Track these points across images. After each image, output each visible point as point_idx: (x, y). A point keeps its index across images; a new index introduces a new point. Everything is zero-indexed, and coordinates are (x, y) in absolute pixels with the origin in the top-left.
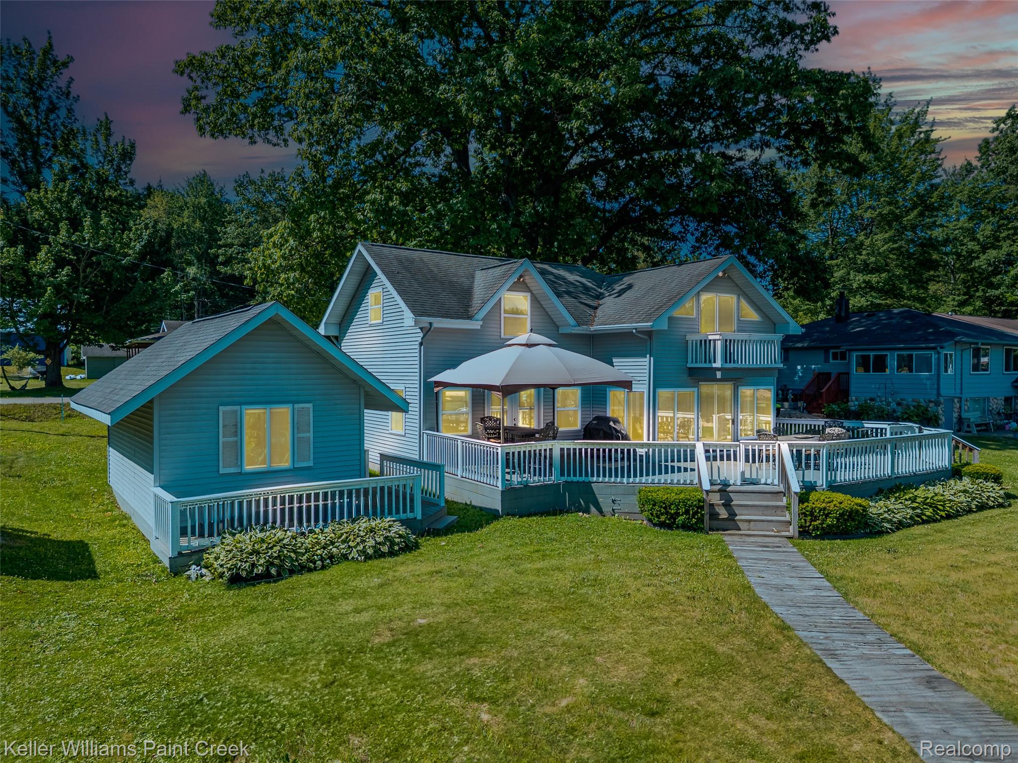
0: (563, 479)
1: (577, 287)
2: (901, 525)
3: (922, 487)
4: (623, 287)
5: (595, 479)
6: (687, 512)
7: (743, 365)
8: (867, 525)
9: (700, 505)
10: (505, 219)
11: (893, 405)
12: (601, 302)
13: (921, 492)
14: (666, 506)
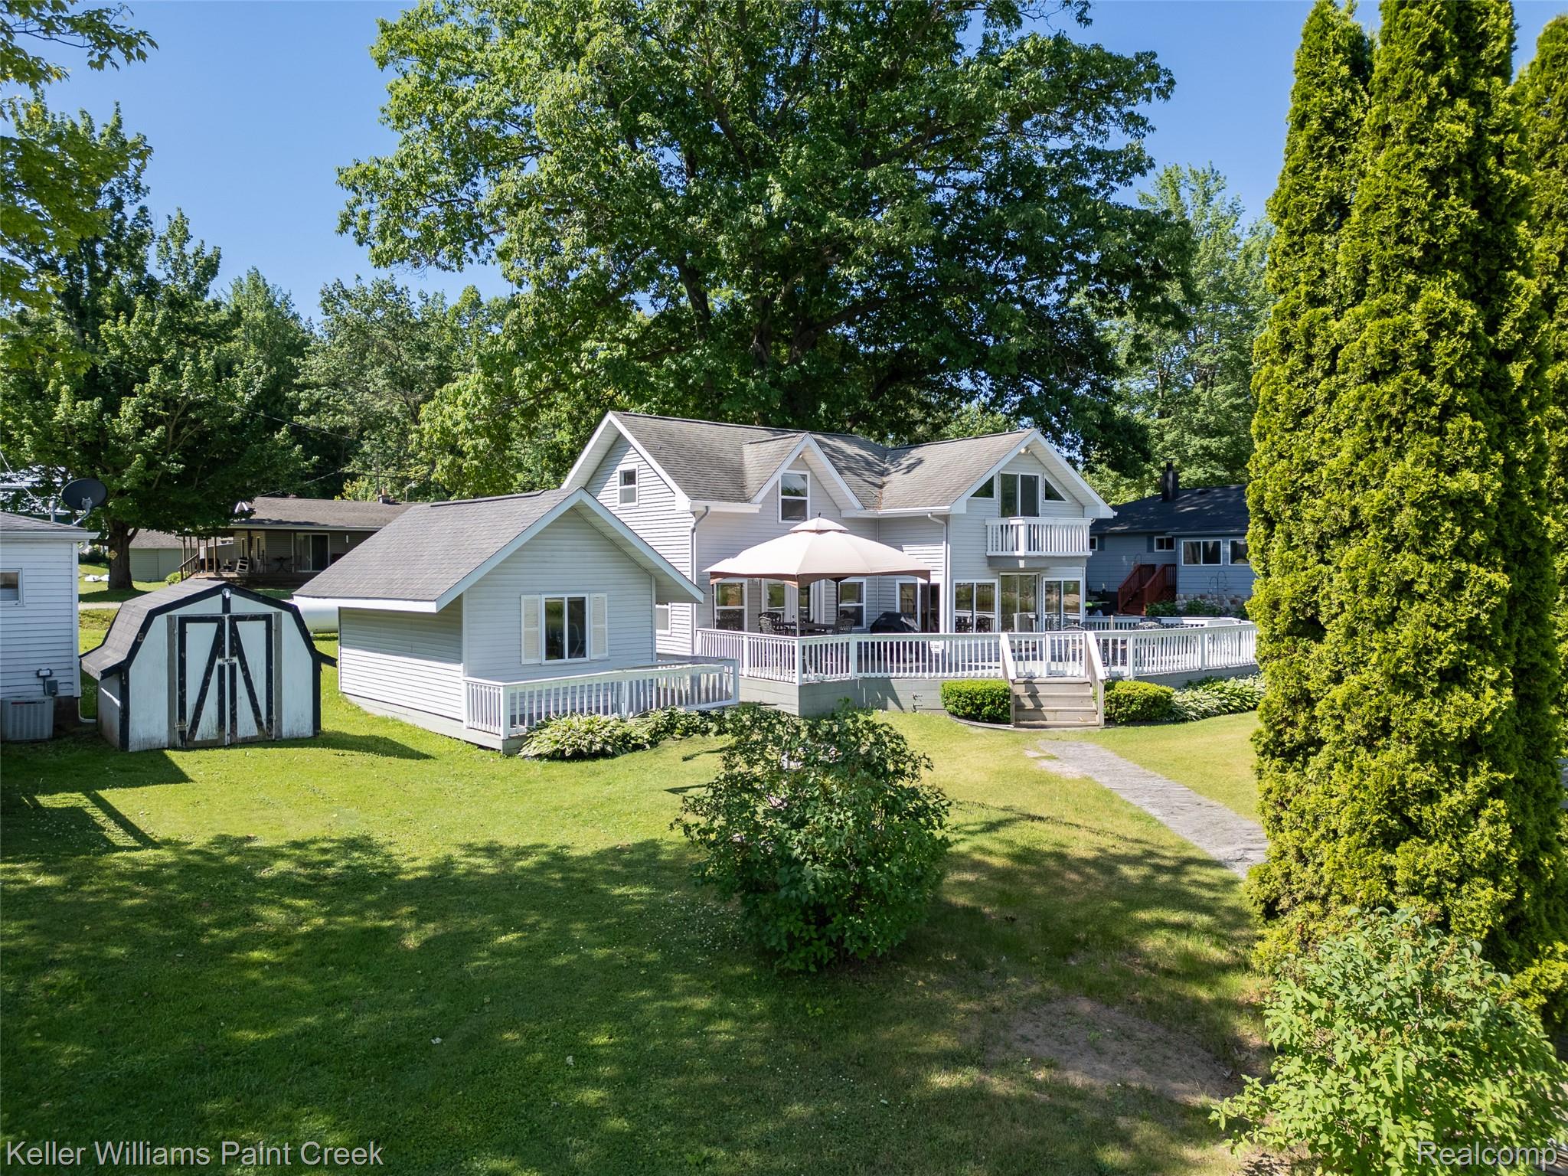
0: (861, 675)
1: (857, 461)
2: (1206, 714)
3: (1233, 679)
4: (912, 461)
5: (894, 674)
6: (993, 702)
7: (1049, 553)
8: (1171, 712)
9: (1006, 694)
10: (762, 377)
11: (1228, 603)
12: (885, 479)
13: (1230, 684)
14: (972, 696)
